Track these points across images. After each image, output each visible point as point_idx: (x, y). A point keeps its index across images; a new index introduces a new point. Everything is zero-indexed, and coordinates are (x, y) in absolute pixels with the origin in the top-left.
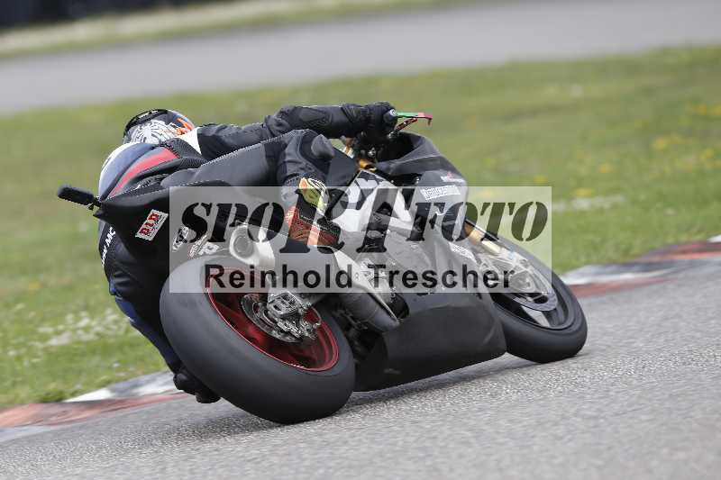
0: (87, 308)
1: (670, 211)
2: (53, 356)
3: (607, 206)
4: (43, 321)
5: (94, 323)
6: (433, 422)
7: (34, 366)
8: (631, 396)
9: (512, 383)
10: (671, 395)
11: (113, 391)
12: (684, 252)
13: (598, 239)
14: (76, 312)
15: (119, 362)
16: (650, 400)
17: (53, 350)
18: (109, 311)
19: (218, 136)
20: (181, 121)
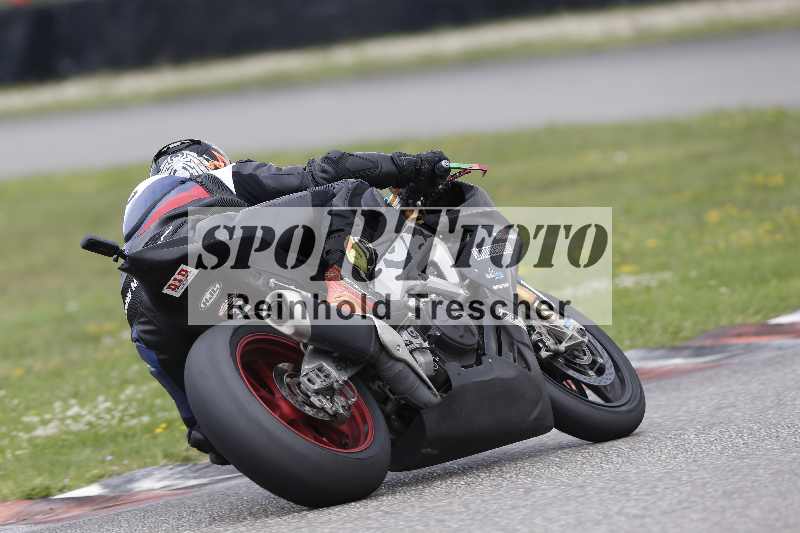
0: (75, 395)
1: (723, 290)
2: (39, 448)
3: (654, 283)
4: (28, 409)
5: (84, 413)
6: (462, 520)
7: (18, 459)
8: (681, 493)
9: (548, 478)
10: (724, 492)
11: (106, 486)
12: (739, 335)
13: (643, 321)
14: (64, 400)
15: (112, 454)
16: (702, 497)
17: (38, 441)
18: (101, 398)
19: (256, 175)
20: (216, 153)
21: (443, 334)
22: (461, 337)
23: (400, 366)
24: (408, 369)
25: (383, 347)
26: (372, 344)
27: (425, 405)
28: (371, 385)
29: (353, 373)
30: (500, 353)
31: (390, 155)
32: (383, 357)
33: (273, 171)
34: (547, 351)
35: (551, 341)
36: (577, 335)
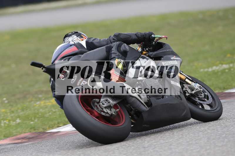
19: (93, 42)
27: (143, 111)
28: (126, 105)
31: (135, 33)
34: (188, 93)
35: (190, 90)
36: (199, 88)
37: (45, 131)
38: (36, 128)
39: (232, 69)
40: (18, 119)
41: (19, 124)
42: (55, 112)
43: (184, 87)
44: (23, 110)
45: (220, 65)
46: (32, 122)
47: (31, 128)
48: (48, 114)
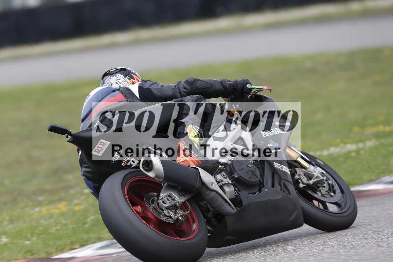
19: (150, 89)
20: (133, 75)
21: (240, 176)
22: (250, 178)
23: (213, 194)
24: (217, 195)
25: (203, 184)
26: (198, 183)
27: (228, 214)
28: (200, 203)
29: (189, 197)
30: (273, 186)
31: (220, 81)
32: (204, 189)
33: (159, 87)
34: (303, 184)
35: (306, 179)
36: (320, 176)
37: (50, 257)
38: (35, 252)
39: (362, 152)
40: (4, 237)
41: (6, 244)
42: (65, 225)
43: (297, 173)
44: (11, 221)
45: (342, 145)
46: (28, 242)
47: (26, 252)
48: (54, 228)
